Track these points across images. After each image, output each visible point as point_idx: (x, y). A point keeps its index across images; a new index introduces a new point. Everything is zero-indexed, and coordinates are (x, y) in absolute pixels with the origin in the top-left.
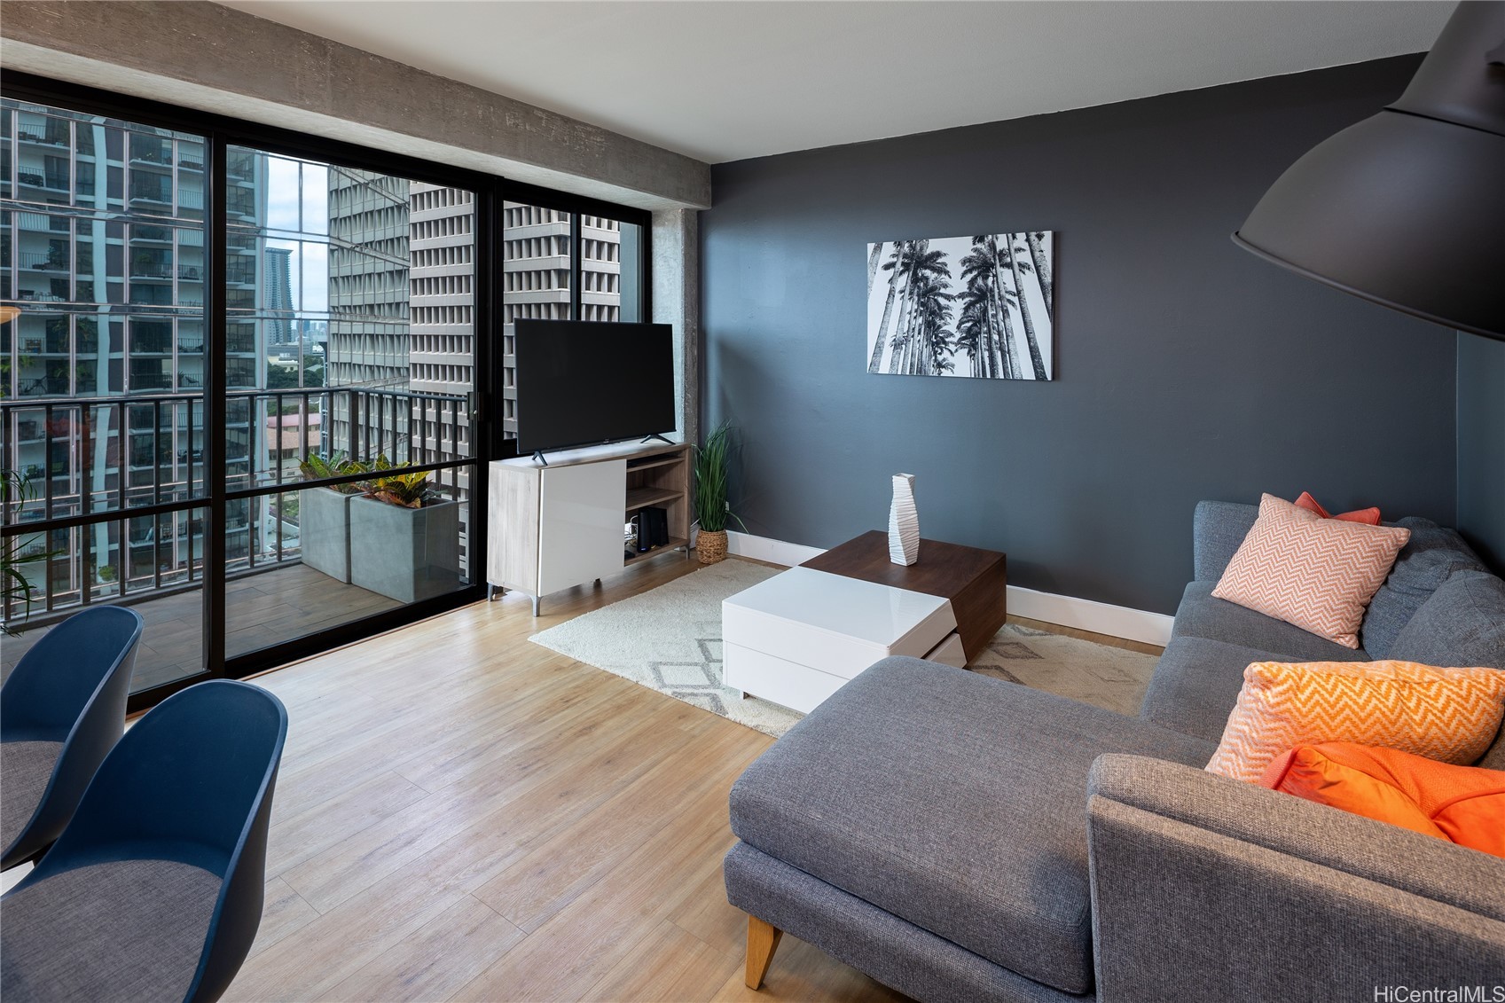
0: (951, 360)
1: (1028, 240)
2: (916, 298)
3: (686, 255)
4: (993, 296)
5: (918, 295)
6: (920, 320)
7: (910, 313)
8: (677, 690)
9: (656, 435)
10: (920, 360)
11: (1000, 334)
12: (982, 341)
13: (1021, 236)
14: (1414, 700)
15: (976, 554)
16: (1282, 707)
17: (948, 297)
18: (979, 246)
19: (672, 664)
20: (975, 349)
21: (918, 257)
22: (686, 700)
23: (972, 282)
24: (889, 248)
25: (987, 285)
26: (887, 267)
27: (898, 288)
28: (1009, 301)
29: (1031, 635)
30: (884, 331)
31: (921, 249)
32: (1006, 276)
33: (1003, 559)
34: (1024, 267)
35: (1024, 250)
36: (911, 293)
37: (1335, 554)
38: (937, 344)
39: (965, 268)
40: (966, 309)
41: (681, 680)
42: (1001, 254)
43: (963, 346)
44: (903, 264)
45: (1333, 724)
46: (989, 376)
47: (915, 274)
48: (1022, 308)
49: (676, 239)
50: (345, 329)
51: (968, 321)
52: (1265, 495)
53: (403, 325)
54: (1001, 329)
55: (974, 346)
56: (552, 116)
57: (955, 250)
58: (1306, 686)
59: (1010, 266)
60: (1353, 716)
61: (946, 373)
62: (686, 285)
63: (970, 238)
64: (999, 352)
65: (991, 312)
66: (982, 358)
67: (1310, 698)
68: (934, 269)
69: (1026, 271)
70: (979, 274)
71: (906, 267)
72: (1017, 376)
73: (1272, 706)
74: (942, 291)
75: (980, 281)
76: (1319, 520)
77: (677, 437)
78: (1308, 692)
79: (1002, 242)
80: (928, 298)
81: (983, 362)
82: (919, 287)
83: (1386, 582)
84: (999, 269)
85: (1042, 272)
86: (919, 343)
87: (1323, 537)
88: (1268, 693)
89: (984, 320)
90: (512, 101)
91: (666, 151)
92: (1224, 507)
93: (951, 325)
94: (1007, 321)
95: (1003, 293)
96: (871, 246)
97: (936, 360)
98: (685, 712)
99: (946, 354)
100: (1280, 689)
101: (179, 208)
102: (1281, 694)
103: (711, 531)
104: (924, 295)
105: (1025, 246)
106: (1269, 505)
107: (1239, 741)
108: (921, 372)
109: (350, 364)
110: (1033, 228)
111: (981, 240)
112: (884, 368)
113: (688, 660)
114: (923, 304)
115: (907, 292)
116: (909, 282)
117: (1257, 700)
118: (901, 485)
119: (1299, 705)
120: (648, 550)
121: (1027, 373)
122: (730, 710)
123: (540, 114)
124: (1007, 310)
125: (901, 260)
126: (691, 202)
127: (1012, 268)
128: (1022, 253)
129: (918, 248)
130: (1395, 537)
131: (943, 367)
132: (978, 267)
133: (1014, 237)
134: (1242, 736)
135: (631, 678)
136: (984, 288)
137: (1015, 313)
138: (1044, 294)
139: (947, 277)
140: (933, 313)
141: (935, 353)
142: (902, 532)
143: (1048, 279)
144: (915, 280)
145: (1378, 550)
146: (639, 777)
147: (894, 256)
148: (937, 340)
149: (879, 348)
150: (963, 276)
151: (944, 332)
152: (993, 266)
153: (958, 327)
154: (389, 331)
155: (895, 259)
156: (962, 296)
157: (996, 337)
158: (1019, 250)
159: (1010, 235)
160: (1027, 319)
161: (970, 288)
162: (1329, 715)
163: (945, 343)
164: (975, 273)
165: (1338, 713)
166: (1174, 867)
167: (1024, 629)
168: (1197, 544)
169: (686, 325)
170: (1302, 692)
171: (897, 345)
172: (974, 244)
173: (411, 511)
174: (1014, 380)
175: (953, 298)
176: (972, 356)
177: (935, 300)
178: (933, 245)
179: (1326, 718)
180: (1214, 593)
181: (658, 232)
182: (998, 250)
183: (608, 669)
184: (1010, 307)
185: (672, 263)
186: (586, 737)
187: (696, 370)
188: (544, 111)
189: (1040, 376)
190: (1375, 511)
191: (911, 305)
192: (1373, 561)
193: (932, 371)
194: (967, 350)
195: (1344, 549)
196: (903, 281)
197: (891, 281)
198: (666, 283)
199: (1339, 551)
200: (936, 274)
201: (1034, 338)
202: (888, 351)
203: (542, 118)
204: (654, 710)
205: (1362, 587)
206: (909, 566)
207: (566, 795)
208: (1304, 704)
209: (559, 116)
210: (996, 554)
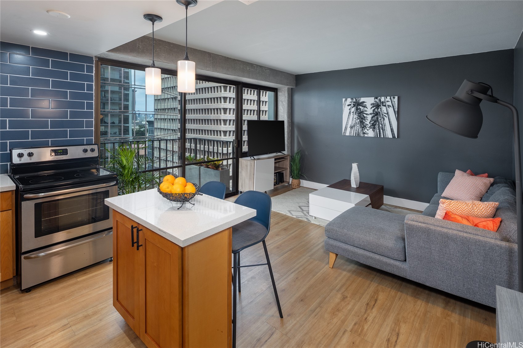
0: (367, 132)
1: (390, 99)
2: (357, 114)
3: (288, 101)
4: (380, 114)
5: (358, 113)
6: (358, 120)
7: (355, 118)
8: (297, 216)
9: (280, 152)
10: (358, 132)
11: (382, 125)
12: (377, 127)
13: (389, 98)
14: (476, 207)
15: (375, 186)
16: (447, 208)
17: (367, 114)
18: (376, 100)
19: (293, 211)
20: (375, 129)
21: (358, 103)
22: (300, 219)
23: (374, 110)
24: (349, 100)
25: (378, 111)
26: (348, 105)
27: (352, 112)
28: (385, 116)
29: (391, 208)
30: (347, 123)
31: (359, 100)
32: (384, 109)
33: (382, 188)
34: (389, 106)
35: (389, 101)
36: (356, 113)
37: (474, 185)
38: (363, 127)
39: (372, 106)
40: (372, 118)
41: (296, 214)
42: (383, 102)
43: (371, 128)
44: (353, 105)
45: (457, 211)
46: (379, 137)
47: (357, 107)
48: (389, 118)
49: (285, 96)
50: (159, 117)
51: (373, 121)
52: (457, 170)
53: (176, 115)
54: (382, 123)
55: (374, 128)
56: (257, 66)
57: (369, 101)
58: (452, 204)
59: (385, 106)
60: (462, 210)
61: (366, 135)
62: (288, 109)
63: (373, 98)
64: (382, 130)
65: (379, 119)
66: (377, 131)
67: (452, 206)
68: (362, 106)
69: (390, 107)
70: (376, 108)
71: (354, 105)
72: (387, 137)
73: (444, 208)
74: (365, 112)
75: (376, 110)
76: (470, 176)
77: (285, 152)
78: (452, 205)
79: (383, 99)
80: (361, 114)
81: (377, 133)
82: (358, 111)
83: (487, 192)
84: (382, 107)
85: (394, 108)
86: (358, 127)
87: (471, 180)
88: (444, 205)
89: (377, 121)
90: (249, 63)
91: (284, 72)
92: (446, 174)
93: (368, 122)
94: (384, 121)
95: (383, 113)
96: (344, 99)
97: (363, 132)
98: (301, 221)
99: (366, 130)
100: (446, 204)
101: (111, 79)
102: (446, 205)
103: (296, 179)
104: (360, 113)
105: (390, 100)
106: (458, 172)
107: (438, 216)
108: (358, 135)
109: (160, 128)
110: (392, 95)
111: (377, 98)
112: (348, 134)
113: (297, 210)
114: (359, 116)
115: (355, 112)
116: (355, 109)
117: (442, 207)
118: (355, 166)
119: (450, 207)
120: (279, 184)
121: (390, 136)
122: (312, 221)
123: (255, 66)
124: (384, 118)
125: (353, 103)
126: (290, 86)
127: (386, 107)
128: (389, 102)
129: (358, 100)
130: (490, 180)
131: (365, 134)
132: (376, 106)
133: (386, 98)
134: (439, 215)
135: (284, 213)
136: (377, 112)
137: (386, 120)
138: (395, 114)
139: (366, 109)
140: (362, 119)
141: (363, 130)
142: (355, 179)
143: (396, 110)
144: (357, 109)
145: (485, 184)
146: (293, 233)
147: (351, 102)
148: (363, 126)
149: (346, 128)
150: (371, 108)
151: (365, 124)
152: (380, 106)
153: (370, 123)
154: (169, 117)
155: (351, 103)
156: (371, 114)
157: (381, 126)
158: (388, 101)
159: (385, 97)
160: (390, 121)
161: (373, 112)
162: (457, 209)
163: (366, 127)
164: (375, 108)
165: (459, 209)
166: (421, 230)
167: (388, 207)
168: (438, 184)
169: (288, 121)
170: (451, 205)
171: (351, 127)
172: (375, 99)
173: (219, 171)
174: (386, 138)
175: (368, 114)
176: (374, 131)
177: (363, 115)
178: (362, 99)
179: (456, 210)
180: (442, 196)
181: (279, 94)
182: (381, 101)
183: (278, 212)
184: (385, 117)
185: (284, 103)
186: (277, 225)
187: (290, 133)
188: (256, 65)
189: (394, 137)
190: (487, 174)
191: (356, 116)
192: (484, 186)
193: (362, 135)
194: (372, 129)
195: (476, 183)
196: (353, 109)
197: (350, 109)
198: (282, 109)
199: (475, 184)
200: (363, 108)
201: (392, 126)
202: (349, 129)
203: (255, 67)
204: (292, 220)
205: (480, 193)
206: (357, 188)
207: (277, 235)
208: (451, 207)
209: (259, 65)
210: (381, 186)
